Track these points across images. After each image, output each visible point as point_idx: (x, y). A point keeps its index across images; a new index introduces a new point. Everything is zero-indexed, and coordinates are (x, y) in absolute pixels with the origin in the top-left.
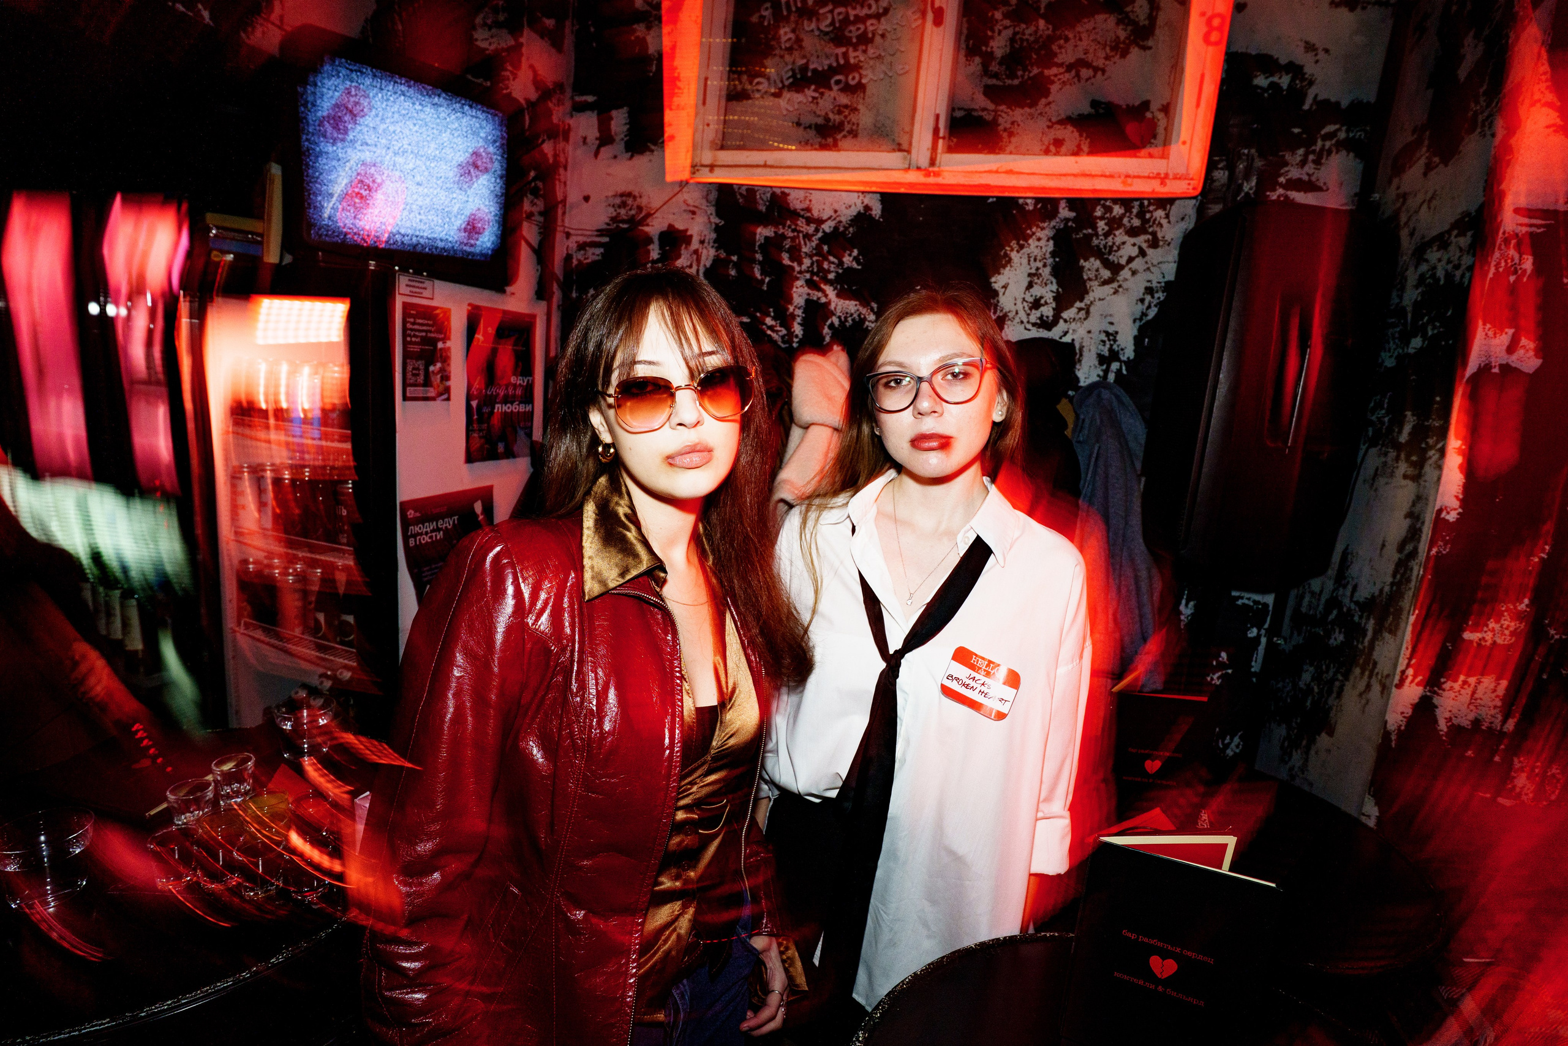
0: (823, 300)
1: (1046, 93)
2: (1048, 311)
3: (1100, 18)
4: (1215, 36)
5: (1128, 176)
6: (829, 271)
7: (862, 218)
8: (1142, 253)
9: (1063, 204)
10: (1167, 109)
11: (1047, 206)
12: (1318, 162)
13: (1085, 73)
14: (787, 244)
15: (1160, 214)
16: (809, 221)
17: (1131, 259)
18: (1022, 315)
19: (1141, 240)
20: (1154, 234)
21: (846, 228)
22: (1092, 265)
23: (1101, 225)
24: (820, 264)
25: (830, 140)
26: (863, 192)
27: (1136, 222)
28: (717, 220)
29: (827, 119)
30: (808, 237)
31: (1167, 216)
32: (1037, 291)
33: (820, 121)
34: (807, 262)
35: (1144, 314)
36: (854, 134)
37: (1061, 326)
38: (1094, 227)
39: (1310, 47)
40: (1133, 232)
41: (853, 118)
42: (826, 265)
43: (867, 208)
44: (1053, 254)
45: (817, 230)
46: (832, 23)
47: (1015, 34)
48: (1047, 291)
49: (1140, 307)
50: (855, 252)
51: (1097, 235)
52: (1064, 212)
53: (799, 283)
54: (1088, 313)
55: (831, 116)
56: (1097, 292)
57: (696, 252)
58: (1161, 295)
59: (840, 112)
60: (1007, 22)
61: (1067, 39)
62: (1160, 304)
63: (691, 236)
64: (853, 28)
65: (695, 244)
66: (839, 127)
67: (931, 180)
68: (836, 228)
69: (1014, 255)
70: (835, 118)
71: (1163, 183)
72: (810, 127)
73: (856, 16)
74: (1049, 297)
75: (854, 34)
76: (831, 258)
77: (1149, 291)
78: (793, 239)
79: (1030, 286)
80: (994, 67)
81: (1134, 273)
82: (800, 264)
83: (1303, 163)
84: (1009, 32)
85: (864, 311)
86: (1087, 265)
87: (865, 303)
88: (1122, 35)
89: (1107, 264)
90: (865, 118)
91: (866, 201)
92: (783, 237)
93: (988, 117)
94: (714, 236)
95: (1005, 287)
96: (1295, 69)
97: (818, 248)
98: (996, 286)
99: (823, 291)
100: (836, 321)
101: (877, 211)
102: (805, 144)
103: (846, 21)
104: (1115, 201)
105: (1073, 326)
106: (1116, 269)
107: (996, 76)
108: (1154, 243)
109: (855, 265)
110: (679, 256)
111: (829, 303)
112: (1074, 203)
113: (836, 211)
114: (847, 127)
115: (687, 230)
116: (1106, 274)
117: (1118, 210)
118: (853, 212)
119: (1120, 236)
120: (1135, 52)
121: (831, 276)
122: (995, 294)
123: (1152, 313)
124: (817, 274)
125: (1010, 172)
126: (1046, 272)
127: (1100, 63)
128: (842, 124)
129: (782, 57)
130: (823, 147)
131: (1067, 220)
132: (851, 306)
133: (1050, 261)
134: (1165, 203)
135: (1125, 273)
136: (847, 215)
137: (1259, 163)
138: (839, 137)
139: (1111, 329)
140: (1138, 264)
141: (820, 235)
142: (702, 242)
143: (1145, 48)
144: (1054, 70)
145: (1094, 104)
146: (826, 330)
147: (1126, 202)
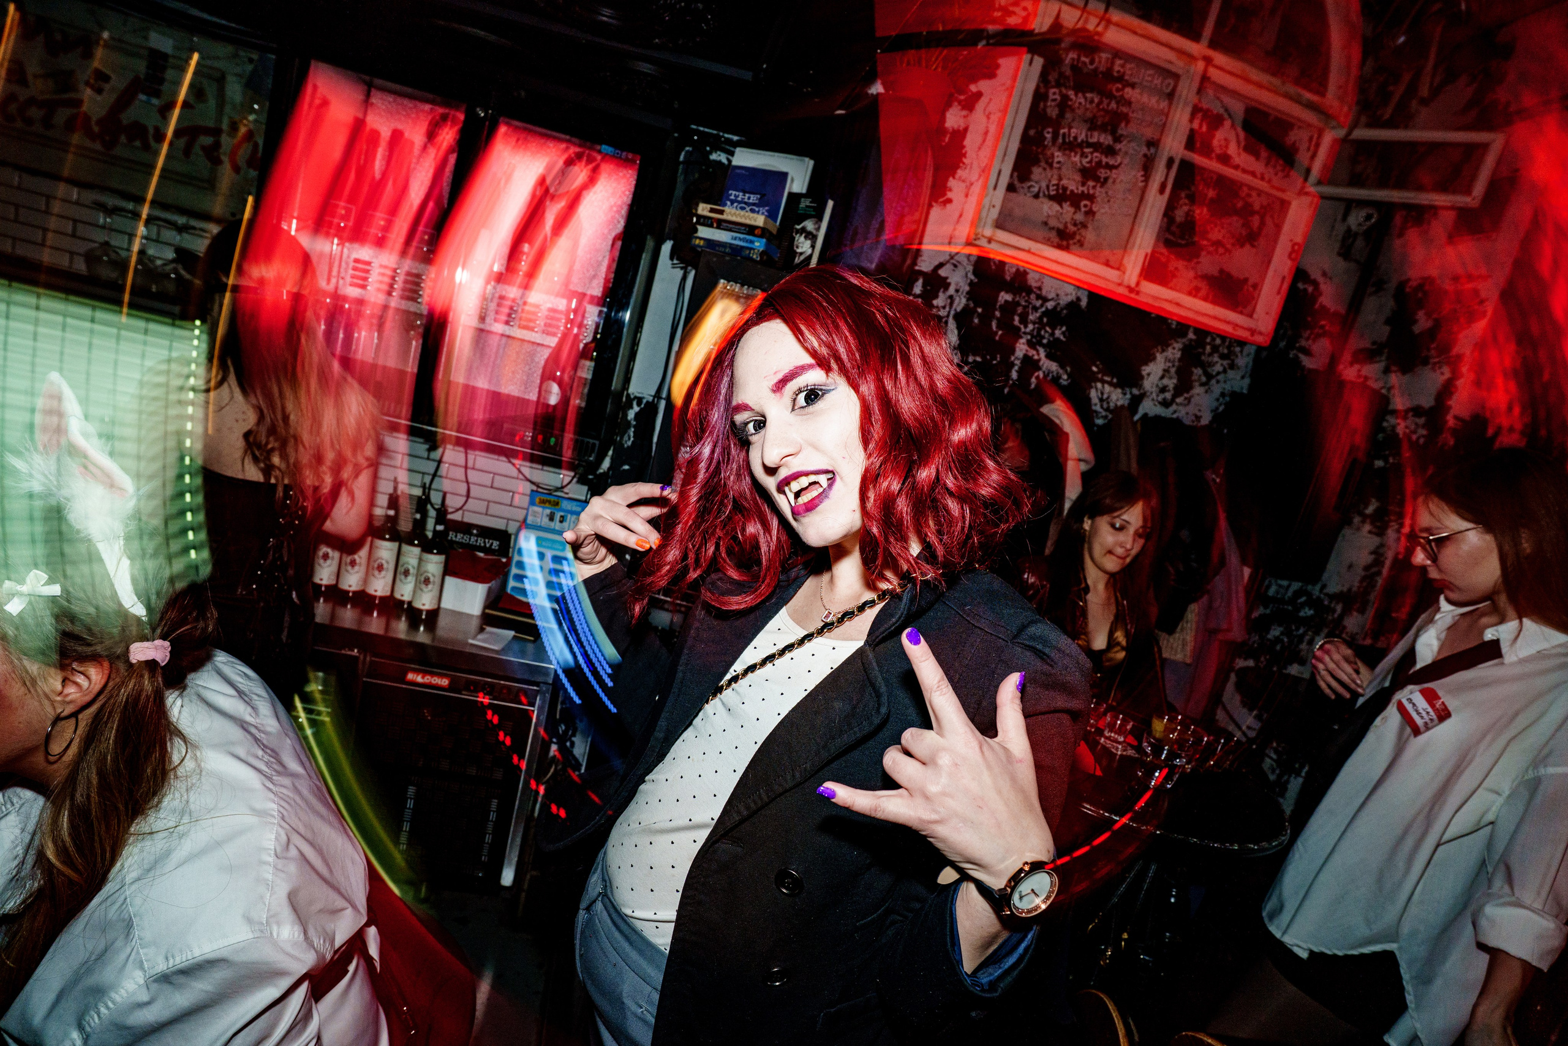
0: (1036, 357)
1: (1198, 256)
2: (1168, 395)
3: (1235, 218)
4: (1293, 256)
5: (1237, 325)
6: (1043, 337)
7: (1074, 305)
8: (1225, 371)
9: (1191, 330)
10: (1255, 286)
11: (1182, 328)
12: (1314, 341)
13: (1221, 250)
14: (1020, 310)
15: (1238, 349)
16: (1039, 297)
17: (1218, 373)
18: (1154, 395)
19: (1225, 363)
20: (1233, 361)
21: (1062, 309)
22: (1198, 372)
23: (1208, 348)
24: (1039, 330)
25: (1065, 243)
26: (1078, 287)
27: (1226, 351)
28: (973, 277)
29: (1066, 227)
30: (1035, 309)
31: (1241, 352)
32: (1165, 381)
33: (1061, 226)
34: (1030, 327)
35: (1217, 408)
36: (1081, 244)
37: (1174, 407)
38: (1204, 349)
39: (1324, 274)
40: (1223, 357)
41: (1083, 232)
42: (1043, 333)
43: (1079, 299)
44: (1180, 360)
45: (1042, 306)
46: (1090, 162)
47: (1189, 210)
48: (1171, 383)
49: (1215, 404)
50: (1064, 329)
51: (1204, 353)
52: (1191, 336)
53: (1023, 341)
54: (1189, 402)
55: (1069, 225)
56: (1198, 390)
57: (951, 297)
58: (1227, 399)
59: (1075, 225)
60: (1187, 201)
61: (1216, 226)
62: (1226, 404)
63: (949, 284)
64: (1103, 171)
65: (951, 291)
66: (1072, 236)
67: (1133, 296)
68: (1055, 307)
69: (1158, 355)
70: (1072, 228)
71: (1252, 335)
72: (1053, 228)
73: (1107, 163)
74: (1171, 386)
75: (1103, 176)
76: (1048, 329)
77: (1223, 395)
78: (1025, 307)
79: (1162, 377)
80: (1174, 228)
81: (1218, 382)
82: (1026, 327)
83: (1307, 339)
84: (1186, 208)
85: (1061, 371)
86: (1195, 371)
87: (1062, 366)
88: (1244, 233)
89: (1206, 373)
90: (1090, 236)
91: (1079, 294)
92: (1018, 304)
93: (1163, 260)
94: (967, 288)
95: (1149, 374)
96: (1315, 284)
97: (1041, 318)
98: (1144, 373)
99: (1038, 351)
100: (1041, 375)
101: (1084, 303)
102: (1047, 242)
103: (1099, 164)
104: (1219, 336)
105: (1181, 408)
106: (1210, 377)
107: (1173, 234)
108: (1232, 366)
109: (1062, 337)
110: (937, 297)
111: (1039, 360)
112: (1197, 331)
113: (1058, 295)
114: (1078, 237)
115: (947, 278)
116: (1204, 379)
117: (1218, 341)
118: (1069, 299)
119: (1216, 358)
120: (1248, 247)
121: (1045, 341)
122: (1142, 378)
123: (1221, 409)
124: (1035, 337)
125: (1178, 304)
126: (1173, 370)
127: (1229, 246)
128: (1074, 233)
129: (1045, 169)
130: (1059, 247)
131: (1191, 340)
132: (1054, 366)
133: (1177, 364)
134: (1242, 343)
135: (1213, 382)
136: (1064, 300)
137: (1290, 333)
138: (1071, 242)
139: (1199, 414)
140: (1221, 377)
141: (1043, 309)
142: (957, 291)
143: (1253, 246)
144: (1205, 242)
145: (1221, 271)
146: (1033, 380)
147: (1223, 338)
